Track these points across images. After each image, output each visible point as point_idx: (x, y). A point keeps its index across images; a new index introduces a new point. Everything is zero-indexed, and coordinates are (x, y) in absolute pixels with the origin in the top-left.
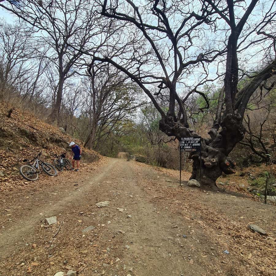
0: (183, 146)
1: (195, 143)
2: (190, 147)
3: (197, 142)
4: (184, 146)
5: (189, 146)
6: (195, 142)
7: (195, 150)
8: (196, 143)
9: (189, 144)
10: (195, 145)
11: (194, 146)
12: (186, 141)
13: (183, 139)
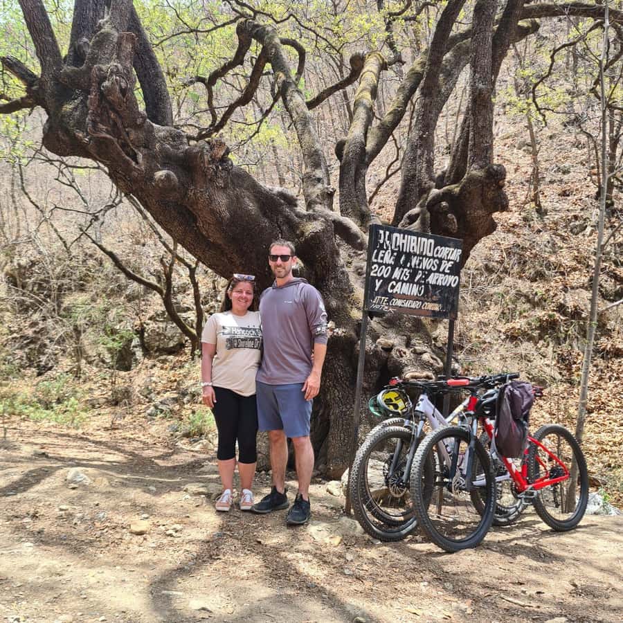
0: (387, 281)
1: (438, 271)
2: (414, 290)
3: (446, 266)
4: (389, 279)
5: (411, 280)
6: (439, 266)
7: (437, 309)
8: (443, 272)
9: (414, 272)
10: (439, 283)
11: (435, 287)
12: (400, 254)
13: (390, 238)
